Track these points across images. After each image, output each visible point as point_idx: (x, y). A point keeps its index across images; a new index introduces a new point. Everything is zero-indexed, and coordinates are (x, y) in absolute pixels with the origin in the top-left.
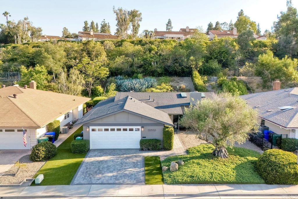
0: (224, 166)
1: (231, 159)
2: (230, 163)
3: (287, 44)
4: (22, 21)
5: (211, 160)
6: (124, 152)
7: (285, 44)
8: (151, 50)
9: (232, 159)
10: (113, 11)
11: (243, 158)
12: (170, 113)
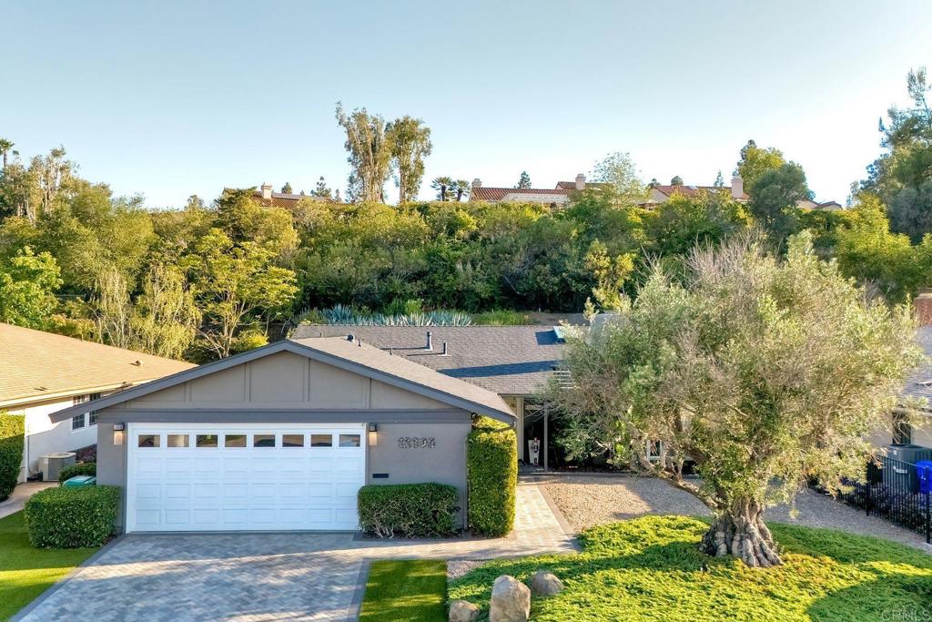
0: (767, 601)
1: (797, 568)
2: (795, 588)
3: (921, 211)
4: (44, 159)
5: (697, 575)
6: (280, 545)
7: (914, 213)
8: (457, 225)
9: (803, 569)
10: (337, 117)
11: (852, 569)
12: (507, 390)
